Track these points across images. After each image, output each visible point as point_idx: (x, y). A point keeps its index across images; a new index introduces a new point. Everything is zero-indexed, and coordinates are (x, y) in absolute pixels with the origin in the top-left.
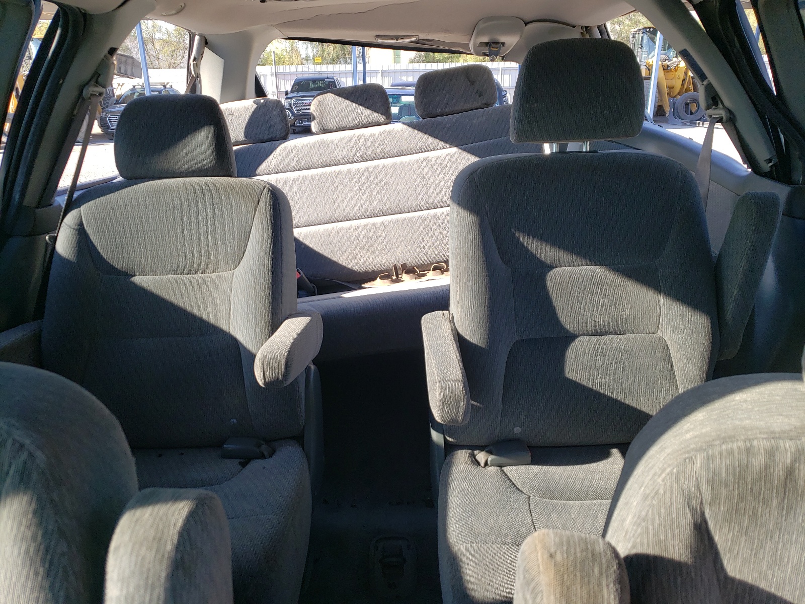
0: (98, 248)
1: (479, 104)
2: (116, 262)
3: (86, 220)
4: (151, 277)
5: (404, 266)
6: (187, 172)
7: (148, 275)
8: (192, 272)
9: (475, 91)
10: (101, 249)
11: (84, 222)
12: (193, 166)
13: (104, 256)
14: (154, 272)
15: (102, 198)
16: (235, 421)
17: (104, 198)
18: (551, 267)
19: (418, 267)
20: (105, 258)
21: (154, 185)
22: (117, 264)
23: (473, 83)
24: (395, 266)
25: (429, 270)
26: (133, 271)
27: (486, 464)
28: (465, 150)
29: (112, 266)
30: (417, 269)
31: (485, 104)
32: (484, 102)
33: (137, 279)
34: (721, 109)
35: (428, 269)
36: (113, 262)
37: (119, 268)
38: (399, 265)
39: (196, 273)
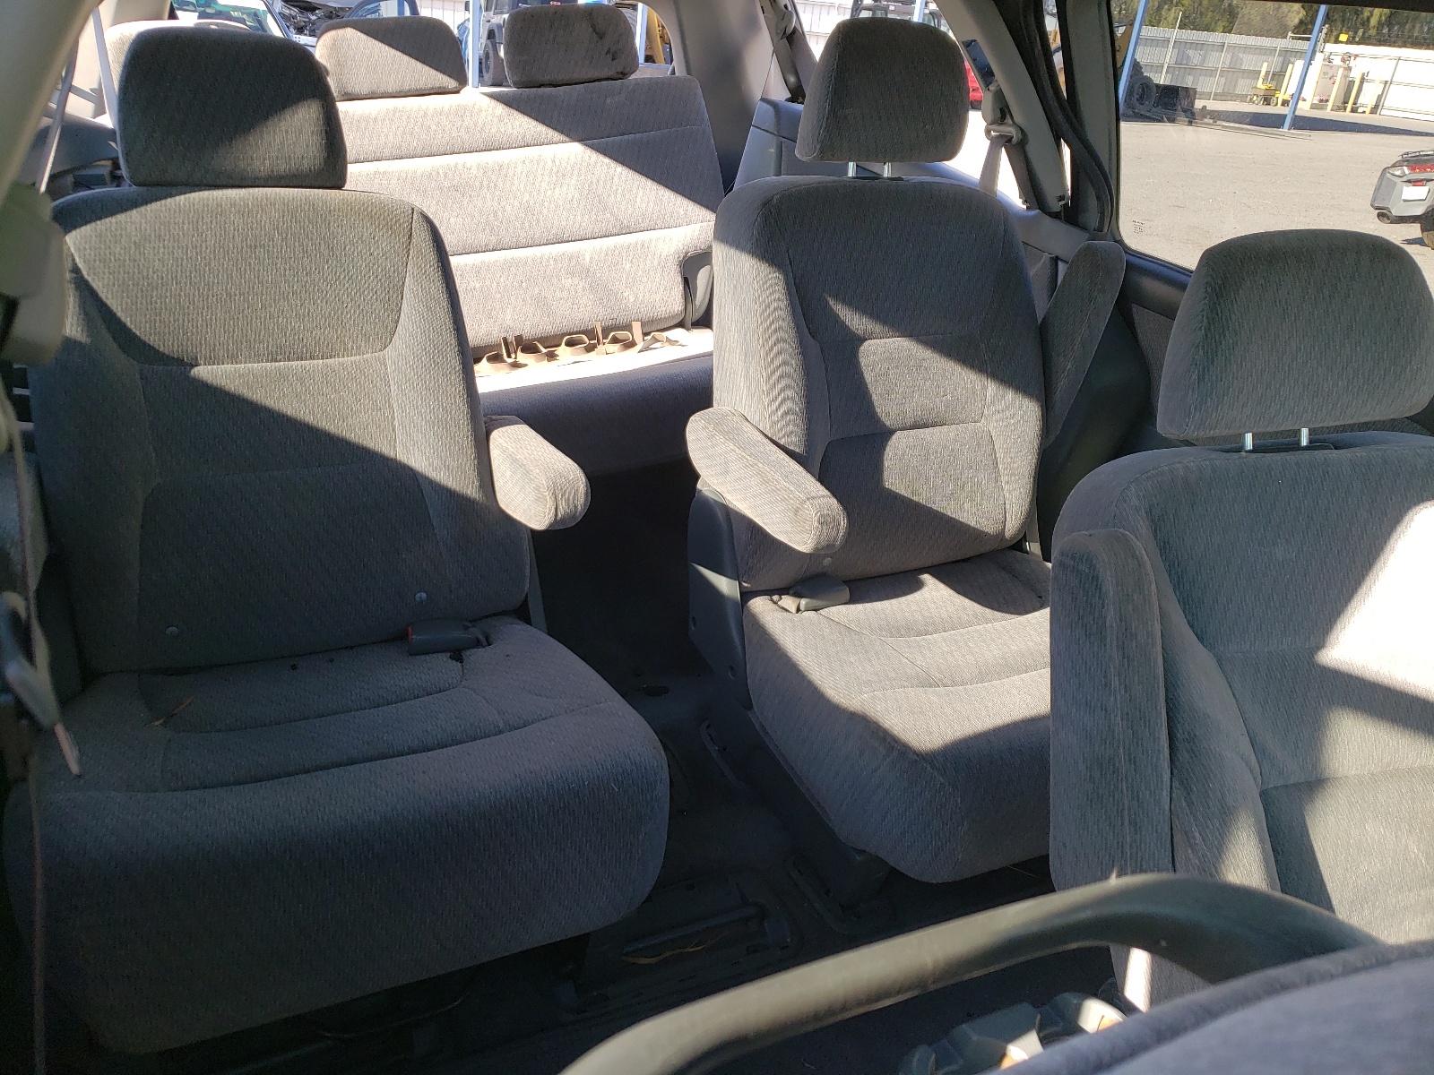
0: (119, 314)
1: (611, 73)
2: (159, 340)
3: (85, 262)
4: (228, 367)
5: (519, 339)
6: (270, 177)
7: (223, 364)
8: (304, 356)
9: (606, 49)
10: (126, 317)
11: (81, 265)
12: (282, 168)
13: (134, 330)
14: (234, 359)
15: (107, 220)
16: (424, 595)
17: (112, 220)
18: (862, 340)
19: (541, 340)
20: (138, 333)
21: (208, 199)
22: (161, 344)
23: (601, 36)
24: (505, 340)
25: (559, 345)
26: (194, 357)
27: (798, 610)
28: (592, 147)
29: (153, 348)
30: (539, 345)
31: (622, 73)
32: (620, 70)
33: (203, 372)
34: (1010, 126)
35: (556, 343)
36: (154, 341)
37: (167, 352)
38: (511, 338)
39: (312, 358)
